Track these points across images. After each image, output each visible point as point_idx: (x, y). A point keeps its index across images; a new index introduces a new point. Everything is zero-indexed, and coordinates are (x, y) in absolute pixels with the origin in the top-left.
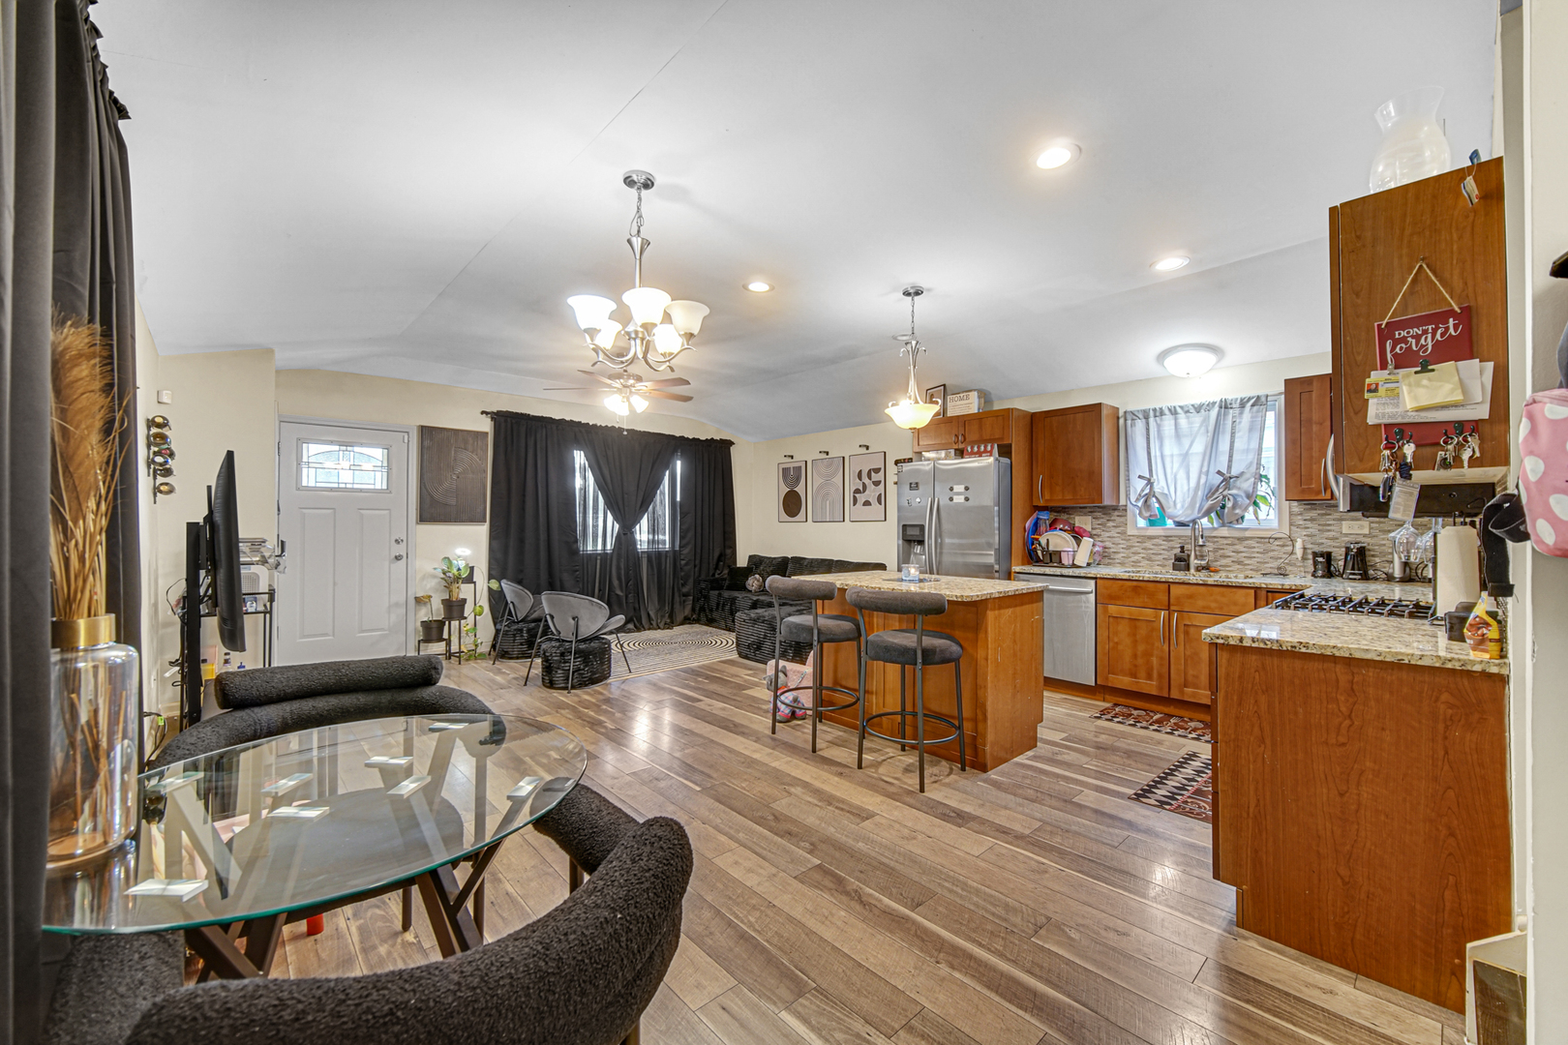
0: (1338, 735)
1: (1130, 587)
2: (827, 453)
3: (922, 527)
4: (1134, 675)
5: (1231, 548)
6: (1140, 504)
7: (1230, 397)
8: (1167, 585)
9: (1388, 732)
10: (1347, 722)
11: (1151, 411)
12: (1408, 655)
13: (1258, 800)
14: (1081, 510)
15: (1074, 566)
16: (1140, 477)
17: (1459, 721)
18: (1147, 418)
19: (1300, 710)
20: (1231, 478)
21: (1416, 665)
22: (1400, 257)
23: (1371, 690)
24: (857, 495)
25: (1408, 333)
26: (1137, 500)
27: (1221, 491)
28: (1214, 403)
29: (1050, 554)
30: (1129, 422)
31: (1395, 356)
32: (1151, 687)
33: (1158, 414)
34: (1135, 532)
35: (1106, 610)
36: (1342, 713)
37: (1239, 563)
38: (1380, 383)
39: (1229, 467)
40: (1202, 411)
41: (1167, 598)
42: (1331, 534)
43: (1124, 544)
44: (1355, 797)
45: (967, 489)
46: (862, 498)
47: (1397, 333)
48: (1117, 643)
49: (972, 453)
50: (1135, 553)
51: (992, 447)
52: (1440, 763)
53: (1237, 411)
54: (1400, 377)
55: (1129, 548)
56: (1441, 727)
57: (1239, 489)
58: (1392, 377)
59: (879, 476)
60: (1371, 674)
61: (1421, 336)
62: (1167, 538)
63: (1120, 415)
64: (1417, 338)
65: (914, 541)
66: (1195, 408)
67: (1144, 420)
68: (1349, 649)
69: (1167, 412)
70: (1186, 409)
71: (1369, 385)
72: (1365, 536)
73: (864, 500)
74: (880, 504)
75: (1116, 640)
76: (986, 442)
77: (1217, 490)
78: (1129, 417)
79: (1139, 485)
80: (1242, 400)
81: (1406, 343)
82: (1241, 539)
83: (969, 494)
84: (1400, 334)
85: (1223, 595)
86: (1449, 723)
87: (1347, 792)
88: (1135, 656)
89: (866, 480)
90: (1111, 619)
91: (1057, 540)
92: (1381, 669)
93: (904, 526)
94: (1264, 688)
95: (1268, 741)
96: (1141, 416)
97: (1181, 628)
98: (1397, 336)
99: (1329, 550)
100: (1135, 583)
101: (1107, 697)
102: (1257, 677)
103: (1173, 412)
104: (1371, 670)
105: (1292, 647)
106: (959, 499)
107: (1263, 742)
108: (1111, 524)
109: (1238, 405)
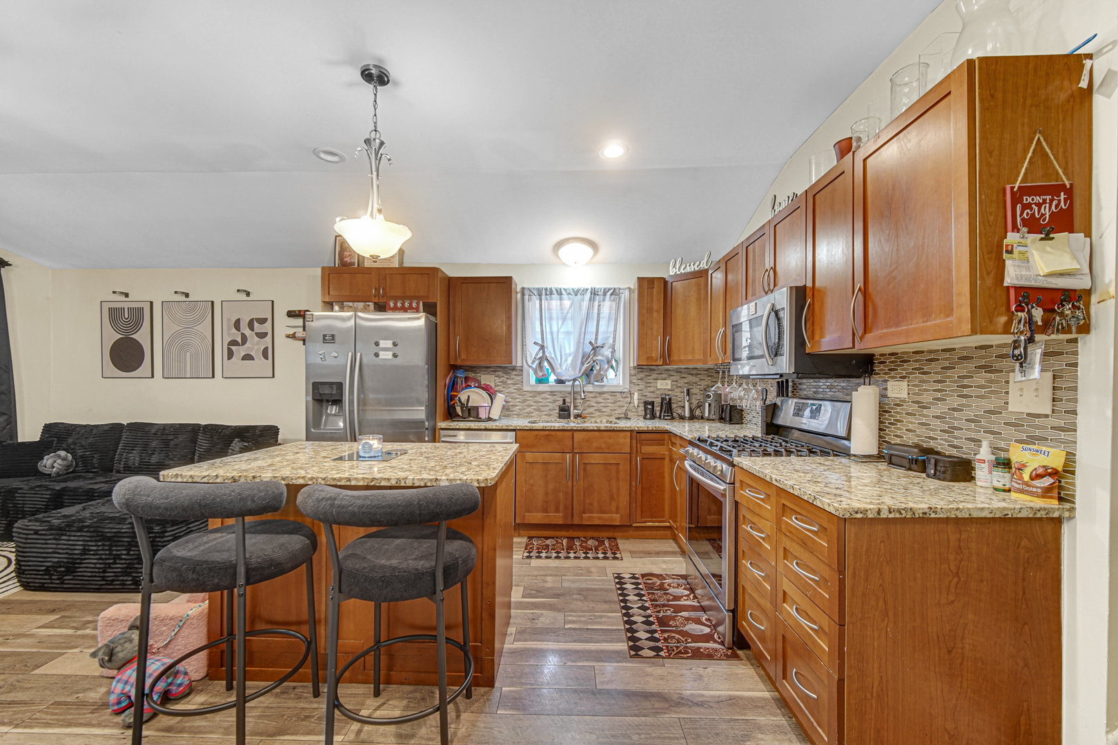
0: (948, 594)
1: (543, 436)
2: (187, 295)
3: (340, 386)
4: (545, 511)
5: (594, 400)
6: (534, 366)
7: (597, 286)
8: (571, 433)
9: (985, 583)
10: (956, 579)
11: (544, 291)
12: (1011, 509)
13: (881, 677)
14: (486, 369)
15: (489, 419)
16: (535, 343)
17: (1033, 562)
18: (540, 295)
19: (919, 575)
20: (597, 347)
21: (1016, 518)
22: (1023, 125)
23: (973, 545)
24: (234, 348)
25: (1033, 199)
26: (533, 362)
27: (591, 357)
28: (587, 289)
29: (469, 410)
30: (526, 297)
31: (1023, 220)
32: (558, 518)
33: (548, 293)
34: (529, 389)
35: (523, 457)
36: (952, 572)
37: (599, 411)
38: (1015, 245)
39: (596, 339)
40: (579, 294)
41: (571, 443)
42: (651, 389)
43: (520, 398)
44: (960, 651)
45: (395, 345)
46: (240, 351)
47: (1025, 198)
48: (532, 485)
49: (395, 309)
50: (529, 406)
51: (418, 304)
52: (1020, 603)
53: (602, 297)
54: (1029, 241)
55: (524, 401)
56: (1021, 569)
57: (603, 356)
58: (1023, 241)
59: (267, 327)
60: (974, 530)
61: (1042, 204)
62: (552, 393)
63: (518, 291)
64: (1039, 205)
65: (328, 401)
66: (574, 292)
67: (538, 297)
68: (969, 509)
69: (555, 292)
70: (568, 292)
71: (1007, 246)
72: (669, 390)
73: (243, 354)
74: (267, 358)
75: (531, 482)
76: (411, 298)
77: (589, 356)
78: (527, 292)
79: (533, 351)
80: (605, 289)
81: (1031, 210)
82: (601, 393)
83: (397, 350)
84: (1027, 200)
85: (610, 438)
86: (1026, 566)
87: (954, 648)
88: (547, 494)
89: (247, 332)
90: (528, 465)
91: (473, 396)
92: (981, 524)
93: (315, 385)
94: (889, 558)
95: (891, 614)
96: (536, 293)
97: (582, 466)
98: (1025, 202)
99: (653, 400)
100: (547, 433)
101: (522, 532)
102: (882, 548)
103: (559, 293)
104: (974, 525)
105: (923, 513)
106: (387, 355)
107: (887, 615)
108: (509, 382)
109: (602, 293)
